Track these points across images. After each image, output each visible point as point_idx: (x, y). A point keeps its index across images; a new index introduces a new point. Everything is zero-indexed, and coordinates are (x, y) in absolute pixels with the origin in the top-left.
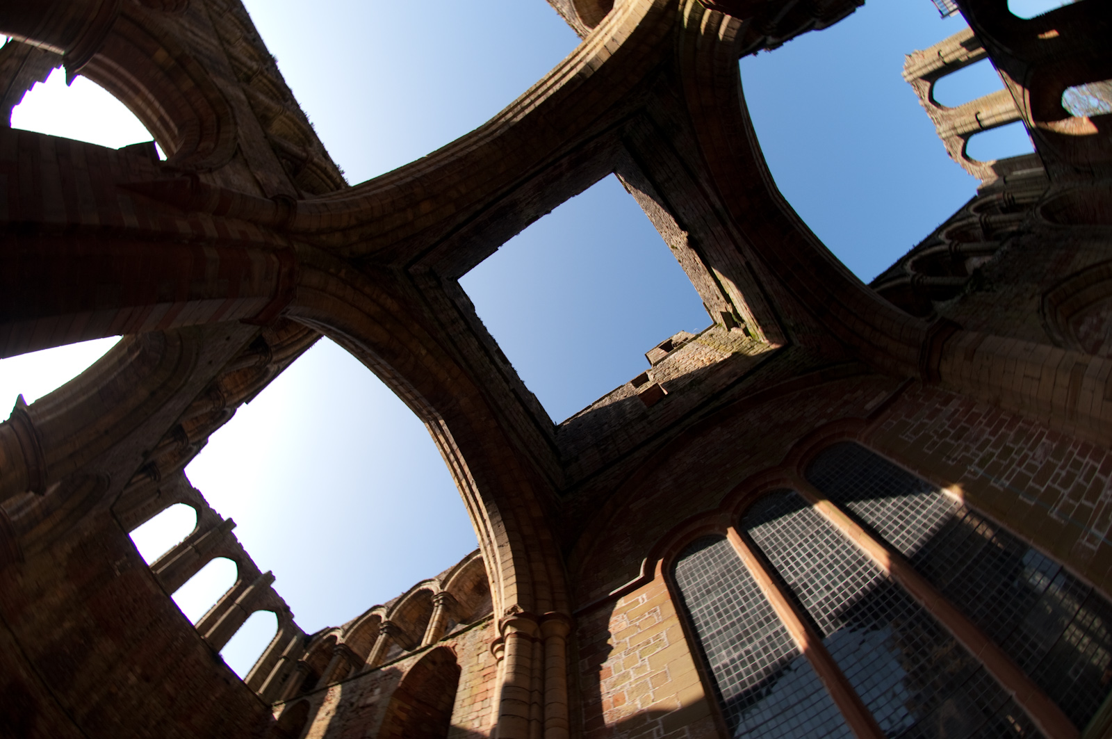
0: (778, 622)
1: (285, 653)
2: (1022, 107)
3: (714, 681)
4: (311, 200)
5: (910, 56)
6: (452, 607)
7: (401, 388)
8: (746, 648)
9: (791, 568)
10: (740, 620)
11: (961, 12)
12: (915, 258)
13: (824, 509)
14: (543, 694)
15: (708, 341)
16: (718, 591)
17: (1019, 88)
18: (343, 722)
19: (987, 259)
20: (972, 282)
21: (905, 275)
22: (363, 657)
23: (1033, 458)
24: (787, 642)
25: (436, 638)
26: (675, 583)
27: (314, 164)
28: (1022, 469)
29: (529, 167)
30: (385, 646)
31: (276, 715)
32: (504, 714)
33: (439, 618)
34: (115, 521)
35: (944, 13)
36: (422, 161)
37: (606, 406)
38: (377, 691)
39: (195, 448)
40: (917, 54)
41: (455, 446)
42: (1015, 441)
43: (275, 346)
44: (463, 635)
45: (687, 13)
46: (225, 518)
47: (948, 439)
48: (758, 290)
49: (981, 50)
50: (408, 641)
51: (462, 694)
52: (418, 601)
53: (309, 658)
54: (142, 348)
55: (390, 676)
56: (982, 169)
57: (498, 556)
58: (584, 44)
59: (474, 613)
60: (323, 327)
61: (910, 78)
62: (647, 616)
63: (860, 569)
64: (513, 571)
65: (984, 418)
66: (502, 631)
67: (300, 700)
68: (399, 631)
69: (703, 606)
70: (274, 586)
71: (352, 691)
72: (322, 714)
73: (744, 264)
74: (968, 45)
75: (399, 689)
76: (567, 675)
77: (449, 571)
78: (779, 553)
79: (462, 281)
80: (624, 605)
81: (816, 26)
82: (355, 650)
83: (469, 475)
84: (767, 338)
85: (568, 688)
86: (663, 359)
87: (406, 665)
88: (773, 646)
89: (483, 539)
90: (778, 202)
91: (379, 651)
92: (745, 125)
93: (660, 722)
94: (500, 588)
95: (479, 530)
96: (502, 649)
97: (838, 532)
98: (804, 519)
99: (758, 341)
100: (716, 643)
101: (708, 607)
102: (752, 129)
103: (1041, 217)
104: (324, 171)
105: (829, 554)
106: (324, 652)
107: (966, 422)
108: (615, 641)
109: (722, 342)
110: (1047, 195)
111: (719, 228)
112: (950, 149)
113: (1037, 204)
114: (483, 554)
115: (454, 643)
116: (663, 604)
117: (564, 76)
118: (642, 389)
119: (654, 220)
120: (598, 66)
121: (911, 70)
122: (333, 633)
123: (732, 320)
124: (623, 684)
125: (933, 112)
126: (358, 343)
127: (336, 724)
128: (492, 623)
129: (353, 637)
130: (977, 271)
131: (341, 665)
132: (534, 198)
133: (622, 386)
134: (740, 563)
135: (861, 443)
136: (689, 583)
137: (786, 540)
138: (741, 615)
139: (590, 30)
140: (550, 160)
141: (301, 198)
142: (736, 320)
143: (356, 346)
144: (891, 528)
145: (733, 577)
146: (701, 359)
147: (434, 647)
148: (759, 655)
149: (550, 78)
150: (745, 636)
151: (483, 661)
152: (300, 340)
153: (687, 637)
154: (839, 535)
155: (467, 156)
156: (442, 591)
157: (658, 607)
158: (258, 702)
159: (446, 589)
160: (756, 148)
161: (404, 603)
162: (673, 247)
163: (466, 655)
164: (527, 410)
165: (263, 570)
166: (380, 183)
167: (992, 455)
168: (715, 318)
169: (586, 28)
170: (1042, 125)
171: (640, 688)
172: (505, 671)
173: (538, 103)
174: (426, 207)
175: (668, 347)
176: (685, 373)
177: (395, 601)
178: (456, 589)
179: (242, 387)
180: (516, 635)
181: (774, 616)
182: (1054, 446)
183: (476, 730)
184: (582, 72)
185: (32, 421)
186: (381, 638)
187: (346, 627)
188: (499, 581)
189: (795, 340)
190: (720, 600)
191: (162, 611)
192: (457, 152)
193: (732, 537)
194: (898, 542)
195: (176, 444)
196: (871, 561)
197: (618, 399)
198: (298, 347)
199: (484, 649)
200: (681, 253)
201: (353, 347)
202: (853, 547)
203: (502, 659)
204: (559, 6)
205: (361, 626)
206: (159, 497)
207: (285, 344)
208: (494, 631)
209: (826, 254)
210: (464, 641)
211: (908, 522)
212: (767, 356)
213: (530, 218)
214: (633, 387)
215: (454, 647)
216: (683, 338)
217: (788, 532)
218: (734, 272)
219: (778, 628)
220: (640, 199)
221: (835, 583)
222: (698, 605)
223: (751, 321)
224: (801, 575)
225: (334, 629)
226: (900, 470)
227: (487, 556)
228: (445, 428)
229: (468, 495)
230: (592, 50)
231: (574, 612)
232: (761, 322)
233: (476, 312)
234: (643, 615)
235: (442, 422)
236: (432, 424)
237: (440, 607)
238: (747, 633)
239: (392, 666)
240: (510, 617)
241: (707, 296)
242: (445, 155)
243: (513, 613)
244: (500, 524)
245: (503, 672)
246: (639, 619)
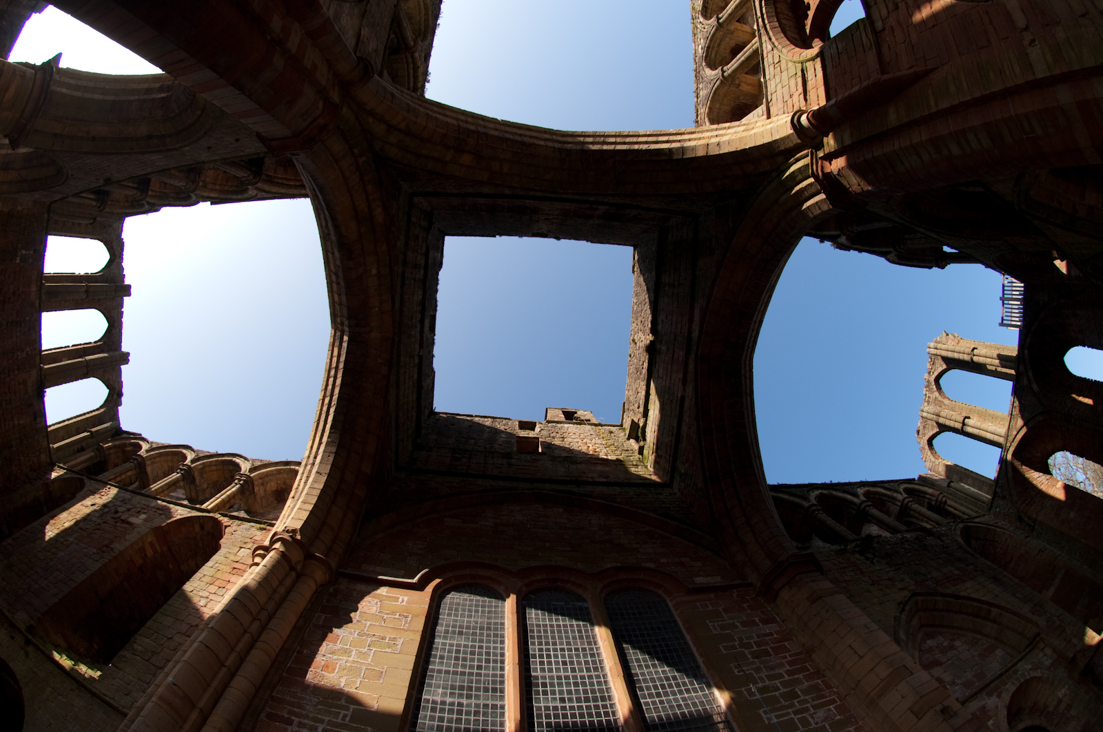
0: (502, 698)
1: (93, 430)
2: (1011, 438)
3: (418, 708)
4: (386, 83)
5: (947, 335)
6: (247, 493)
7: (335, 286)
8: (461, 700)
9: (542, 663)
10: (471, 674)
11: (1020, 331)
12: (825, 492)
13: (602, 635)
14: (271, 617)
15: (605, 435)
16: (469, 638)
17: (1020, 422)
18: (99, 521)
19: (886, 534)
20: (858, 542)
21: (806, 499)
22: (151, 481)
23: (812, 716)
24: (498, 719)
25: (216, 509)
26: (439, 607)
27: (413, 57)
28: (795, 718)
29: (569, 191)
30: (173, 485)
31: (54, 475)
32: (227, 610)
33: (231, 493)
34: (46, 216)
35: (1005, 322)
36: (494, 121)
37: (484, 426)
38: (143, 516)
39: (147, 207)
40: (955, 337)
41: (341, 366)
42: (805, 692)
43: (268, 176)
44: (240, 522)
45: (793, 169)
46: (127, 282)
47: (746, 652)
48: (675, 424)
49: (1013, 372)
50: (194, 494)
51: (207, 569)
52: (224, 467)
53: (109, 448)
54: (170, 94)
55: (161, 512)
56: (937, 462)
57: (311, 479)
58: (693, 130)
59: (261, 511)
60: (314, 190)
61: (933, 351)
62: (397, 616)
63: (600, 703)
64: (314, 500)
65: (790, 656)
66: (273, 542)
67: (80, 477)
68: (193, 481)
69: (448, 641)
70: (123, 367)
71: (124, 501)
72: (88, 502)
73: (679, 395)
74: (1004, 360)
75: (161, 527)
76: (300, 617)
77: (265, 462)
78: (540, 644)
79: (449, 240)
80: (384, 594)
81: (889, 257)
82: (149, 469)
83: (335, 397)
84: (654, 468)
85: (294, 627)
86: (558, 422)
87: (180, 513)
88: (485, 714)
89: (309, 457)
90: (745, 367)
91: (166, 484)
92: (766, 290)
93: (351, 710)
94: (295, 506)
95: (312, 447)
96: (263, 557)
97: (601, 662)
98: (580, 631)
99: (646, 464)
100: (438, 679)
101: (451, 645)
102: (770, 297)
103: (959, 533)
104: (416, 69)
105: (582, 674)
106: (125, 452)
107: (771, 648)
108: (357, 617)
109: (615, 444)
110: (977, 520)
111: (682, 353)
112: (921, 428)
113: (963, 521)
114: (301, 470)
115: (229, 524)
116: (416, 616)
117: (657, 142)
118: (523, 433)
119: (635, 309)
120: (689, 155)
121: (939, 346)
122: (141, 443)
123: (637, 432)
124: (341, 657)
125: (930, 390)
126: (330, 224)
127: (94, 519)
128: (269, 530)
129: (155, 458)
130: (870, 537)
131: (129, 473)
132: (556, 218)
133: (509, 419)
134: (503, 629)
135: (670, 604)
136: (449, 615)
137: (553, 637)
138: (475, 671)
139: (708, 124)
140: (592, 199)
141: (381, 75)
142: (640, 435)
143: (327, 226)
144: (648, 688)
145: (488, 635)
146: (589, 445)
147: (211, 515)
148: (468, 713)
149: (645, 136)
150: (466, 690)
151: (242, 555)
152: (289, 186)
153: (418, 656)
154: (600, 664)
155: (530, 145)
156: (248, 474)
157: (410, 616)
158: (48, 453)
159: (252, 475)
160: (760, 314)
161: (213, 461)
162: (634, 340)
163: (231, 541)
164: (419, 380)
165: (124, 349)
166: (448, 113)
167: (777, 689)
168: (624, 421)
169: (706, 119)
170: (1017, 464)
171: (352, 670)
172: (252, 576)
173: (619, 147)
174: (466, 159)
175: (570, 416)
176: (567, 446)
177: (207, 454)
178: (260, 481)
179: (218, 187)
180: (280, 553)
181: (502, 691)
182: (838, 717)
183: (199, 607)
184: (673, 150)
185: (52, 83)
186: (175, 476)
187: (154, 446)
188: (298, 500)
189: (675, 485)
190: (465, 646)
191: (27, 319)
192: (525, 136)
193: (510, 604)
194: (647, 704)
195: (135, 192)
196: (614, 704)
197: (498, 426)
198: (283, 191)
199: (249, 546)
200: (636, 350)
201: (324, 223)
202: (606, 682)
203: (257, 564)
204: (701, 86)
205: (167, 454)
206: (91, 224)
207: (276, 180)
208: (267, 538)
209: (753, 436)
210: (238, 528)
211: (666, 694)
212: (644, 481)
213: (540, 232)
214: (517, 426)
215: (226, 527)
216: (587, 418)
217: (559, 632)
218: (666, 396)
219: (499, 703)
220: (638, 284)
221: (570, 700)
222: (445, 638)
223: (652, 445)
224: (547, 674)
225: (144, 439)
226: (689, 647)
227: (303, 473)
228: (345, 345)
229: (323, 412)
230: (695, 139)
231: (340, 570)
232: (659, 451)
233: (440, 273)
234: (394, 613)
235: (346, 338)
236: (337, 334)
237: (238, 486)
238: (470, 688)
239: (168, 505)
240: (286, 536)
241: (631, 399)
242: (515, 130)
243: (291, 534)
244: (331, 455)
245: (251, 576)
246: (389, 614)
